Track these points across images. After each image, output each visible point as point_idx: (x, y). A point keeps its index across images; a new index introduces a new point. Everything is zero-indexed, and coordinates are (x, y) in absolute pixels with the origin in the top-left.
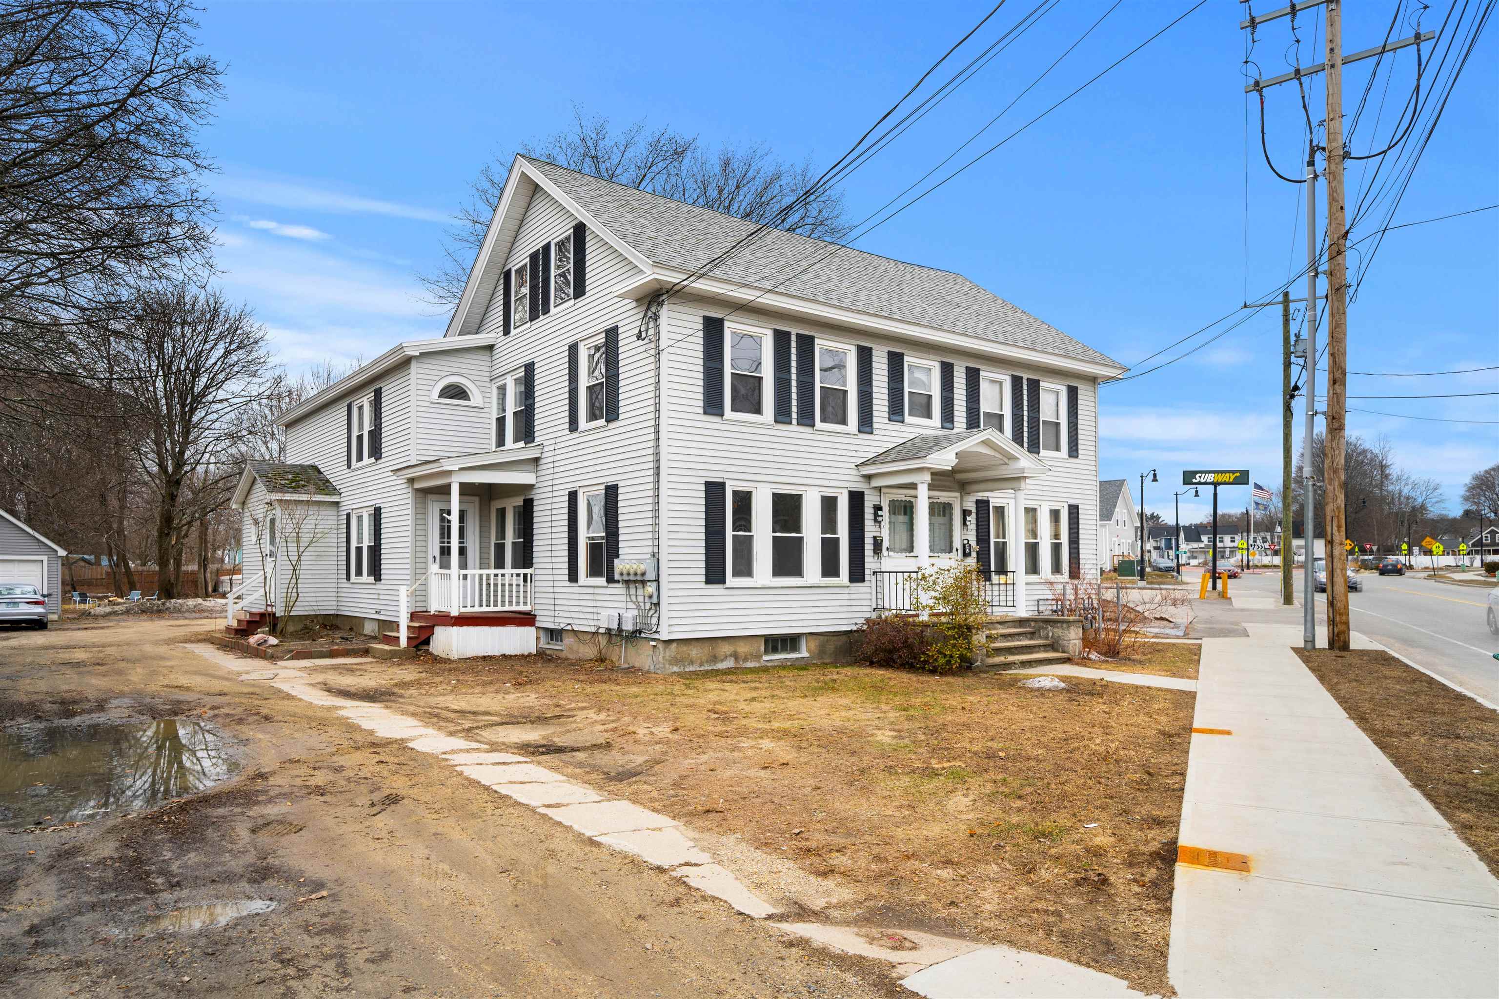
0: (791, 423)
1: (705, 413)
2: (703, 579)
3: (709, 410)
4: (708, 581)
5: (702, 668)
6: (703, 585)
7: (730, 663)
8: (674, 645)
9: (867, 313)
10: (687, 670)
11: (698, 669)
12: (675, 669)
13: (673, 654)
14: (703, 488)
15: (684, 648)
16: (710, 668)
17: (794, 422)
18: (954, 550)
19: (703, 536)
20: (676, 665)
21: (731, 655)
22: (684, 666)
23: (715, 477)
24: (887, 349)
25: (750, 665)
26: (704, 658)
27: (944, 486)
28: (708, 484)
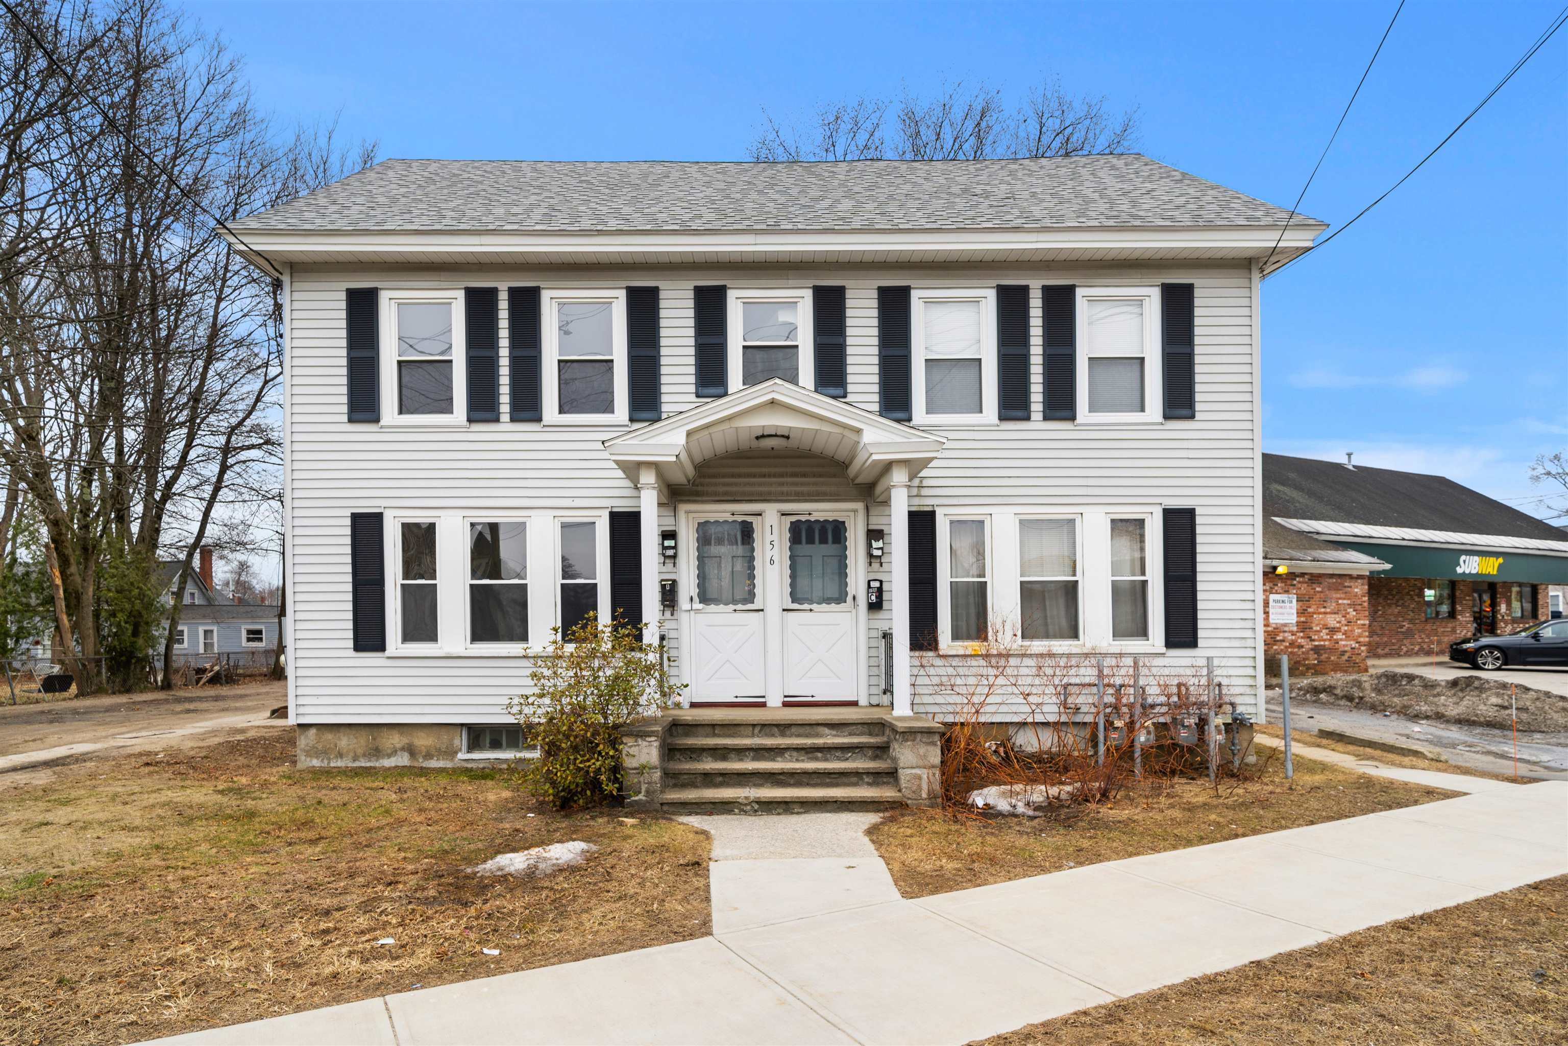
0: (497, 420)
1: (351, 421)
2: (351, 644)
3: (356, 416)
4: (358, 647)
5: (357, 764)
6: (352, 653)
7: (403, 760)
8: (313, 731)
9: (600, 233)
10: (332, 765)
11: (350, 765)
12: (316, 763)
13: (311, 744)
14: (348, 522)
15: (329, 736)
16: (368, 764)
17: (505, 417)
18: (849, 598)
19: (349, 587)
20: (317, 758)
21: (403, 749)
22: (329, 759)
23: (366, 507)
24: (691, 284)
25: (434, 764)
26: (360, 751)
27: (825, 494)
28: (355, 517)
